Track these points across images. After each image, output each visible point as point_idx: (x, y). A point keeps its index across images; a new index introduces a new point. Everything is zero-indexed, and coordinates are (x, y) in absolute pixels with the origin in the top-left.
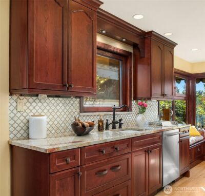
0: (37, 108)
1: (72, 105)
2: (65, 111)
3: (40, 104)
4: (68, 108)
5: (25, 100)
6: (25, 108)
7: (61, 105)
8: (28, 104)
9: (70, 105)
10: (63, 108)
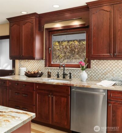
0: (27, 64)
1: (41, 63)
2: (38, 66)
3: (28, 63)
4: (39, 64)
5: (23, 61)
6: (23, 64)
7: (36, 63)
8: (24, 63)
9: (40, 63)
10: (37, 64)
